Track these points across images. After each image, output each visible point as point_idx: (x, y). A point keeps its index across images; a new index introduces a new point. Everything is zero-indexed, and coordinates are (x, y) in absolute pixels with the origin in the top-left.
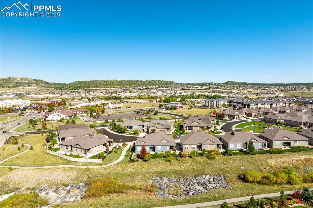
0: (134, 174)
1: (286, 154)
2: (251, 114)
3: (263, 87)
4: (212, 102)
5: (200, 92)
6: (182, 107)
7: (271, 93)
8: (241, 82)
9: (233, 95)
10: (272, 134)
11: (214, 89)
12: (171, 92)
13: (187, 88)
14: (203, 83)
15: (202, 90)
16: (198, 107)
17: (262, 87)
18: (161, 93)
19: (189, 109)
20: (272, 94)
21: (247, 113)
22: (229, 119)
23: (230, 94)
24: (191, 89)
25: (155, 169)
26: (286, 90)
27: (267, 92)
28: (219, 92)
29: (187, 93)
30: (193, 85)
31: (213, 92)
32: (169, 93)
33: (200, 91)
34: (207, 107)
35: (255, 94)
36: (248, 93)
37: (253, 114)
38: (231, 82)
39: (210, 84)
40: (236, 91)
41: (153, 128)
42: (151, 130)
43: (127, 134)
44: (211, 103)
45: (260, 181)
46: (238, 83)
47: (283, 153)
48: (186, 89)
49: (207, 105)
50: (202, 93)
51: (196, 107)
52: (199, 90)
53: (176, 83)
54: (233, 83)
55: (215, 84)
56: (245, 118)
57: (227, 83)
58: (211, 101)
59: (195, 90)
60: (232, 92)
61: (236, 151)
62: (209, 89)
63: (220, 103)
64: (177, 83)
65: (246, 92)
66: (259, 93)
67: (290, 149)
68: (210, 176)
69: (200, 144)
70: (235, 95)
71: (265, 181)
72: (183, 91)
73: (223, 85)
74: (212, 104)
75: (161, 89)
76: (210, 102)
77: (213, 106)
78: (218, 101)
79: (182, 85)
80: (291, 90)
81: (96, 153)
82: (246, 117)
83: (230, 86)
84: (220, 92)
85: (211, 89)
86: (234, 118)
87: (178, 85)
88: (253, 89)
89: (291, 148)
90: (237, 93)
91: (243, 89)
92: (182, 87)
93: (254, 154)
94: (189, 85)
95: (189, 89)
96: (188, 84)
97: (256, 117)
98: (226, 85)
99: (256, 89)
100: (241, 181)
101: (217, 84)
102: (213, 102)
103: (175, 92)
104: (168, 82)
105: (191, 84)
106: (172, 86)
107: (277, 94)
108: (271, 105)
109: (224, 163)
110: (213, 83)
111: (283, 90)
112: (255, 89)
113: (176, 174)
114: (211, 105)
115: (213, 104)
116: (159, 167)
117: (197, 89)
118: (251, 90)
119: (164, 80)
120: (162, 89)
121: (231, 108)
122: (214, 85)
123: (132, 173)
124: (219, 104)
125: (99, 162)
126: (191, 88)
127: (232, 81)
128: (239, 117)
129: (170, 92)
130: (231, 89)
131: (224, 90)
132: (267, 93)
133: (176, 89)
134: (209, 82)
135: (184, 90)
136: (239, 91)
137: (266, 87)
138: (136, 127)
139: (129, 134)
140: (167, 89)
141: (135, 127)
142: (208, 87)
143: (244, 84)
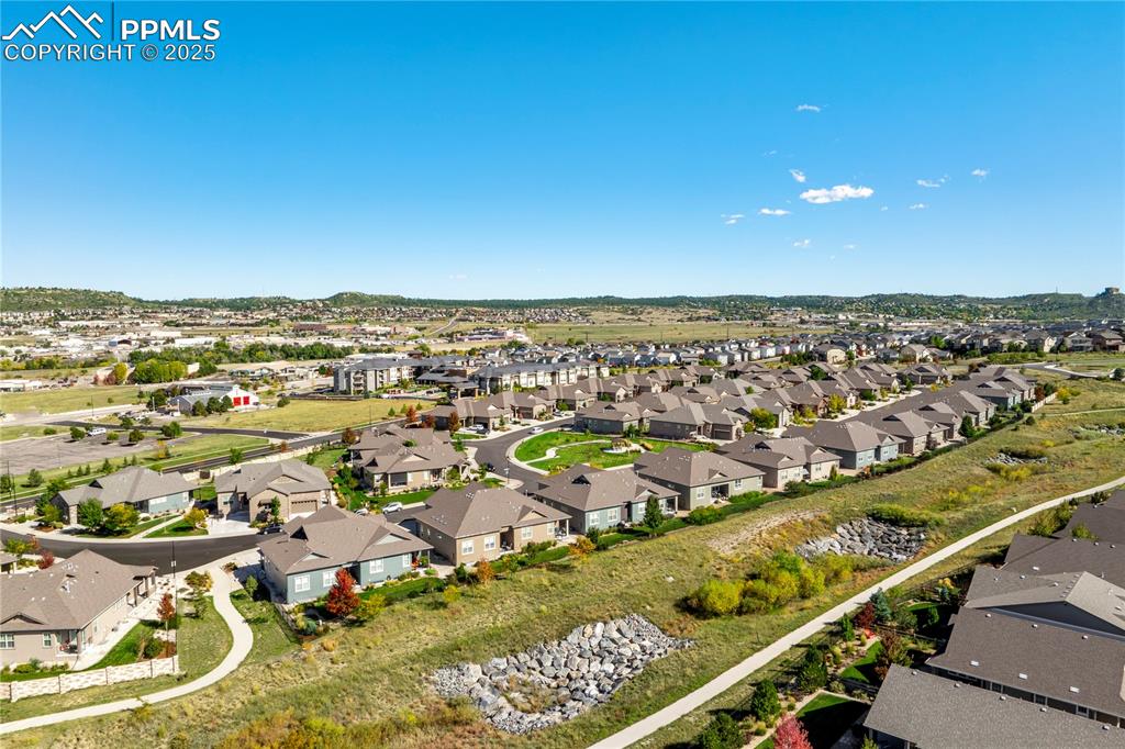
0: (355, 679)
1: (737, 520)
2: (532, 409)
3: (457, 311)
4: (359, 375)
5: (247, 336)
6: (246, 400)
7: (491, 333)
8: (385, 297)
9: (374, 343)
10: (679, 468)
11: (295, 323)
12: (125, 337)
13: (187, 321)
14: (246, 299)
15: (252, 325)
16: (305, 397)
17: (454, 310)
18: (80, 342)
19: (280, 405)
20: (495, 334)
21: (517, 406)
22: (474, 433)
23: (361, 340)
24: (208, 325)
25: (415, 644)
26: (528, 319)
27: (478, 329)
28: (320, 334)
29: (200, 340)
30: (206, 307)
31: (299, 332)
32: (119, 342)
33: (246, 332)
34: (344, 393)
35: (441, 336)
36: (419, 333)
37: (537, 409)
38: (351, 294)
39: (275, 304)
40: (380, 329)
41: (267, 496)
42: (260, 505)
43: (144, 533)
44: (356, 379)
45: (741, 606)
46: (376, 298)
47: (723, 519)
48: (185, 324)
49: (343, 386)
50: (258, 339)
51: (298, 395)
52: (241, 325)
53: (134, 299)
54: (357, 299)
55: (293, 302)
56: (515, 423)
57: (338, 299)
58: (357, 373)
59: (222, 325)
60: (364, 333)
61: (607, 532)
62: (277, 322)
63: (385, 376)
64: (140, 301)
65: (411, 331)
66: (453, 333)
67: (728, 503)
68: (605, 623)
69: (507, 529)
70: (379, 343)
71: (753, 603)
72: (178, 334)
73: (325, 305)
74: (362, 382)
75: (72, 324)
76: (352, 375)
77: (365, 387)
78: (381, 371)
79: (166, 306)
80: (542, 321)
81: (114, 639)
82: (517, 420)
83: (348, 309)
84: (324, 334)
85: (286, 323)
86: (486, 426)
87: (147, 309)
88: (431, 320)
89: (730, 500)
90: (384, 335)
91: (399, 320)
92: (166, 315)
93: (663, 535)
94: (192, 311)
95: (198, 321)
96: (185, 303)
97: (546, 419)
98: (335, 305)
99: (440, 319)
100: (692, 617)
101: (300, 302)
102: (366, 376)
103: (143, 336)
104: (97, 293)
105: (199, 305)
106: (121, 314)
107: (510, 333)
108: (553, 374)
109: (611, 576)
110: (285, 298)
111: (522, 323)
112: (436, 319)
113: (496, 643)
114: (359, 385)
115: (365, 381)
116: (424, 636)
117: (233, 325)
118: (425, 323)
119: (82, 287)
120: (76, 323)
121: (431, 393)
122: (291, 307)
123: (340, 678)
124: (385, 381)
125: (167, 672)
126: (204, 321)
127: (353, 290)
128: (502, 423)
129: (117, 338)
130: (357, 321)
131: (333, 323)
132: (477, 332)
133: (142, 325)
134: (268, 296)
135: (177, 326)
136: (388, 329)
137: (469, 314)
138: (164, 499)
139: (158, 534)
140: (101, 323)
141: (158, 501)
142: (272, 315)
143: (397, 304)
